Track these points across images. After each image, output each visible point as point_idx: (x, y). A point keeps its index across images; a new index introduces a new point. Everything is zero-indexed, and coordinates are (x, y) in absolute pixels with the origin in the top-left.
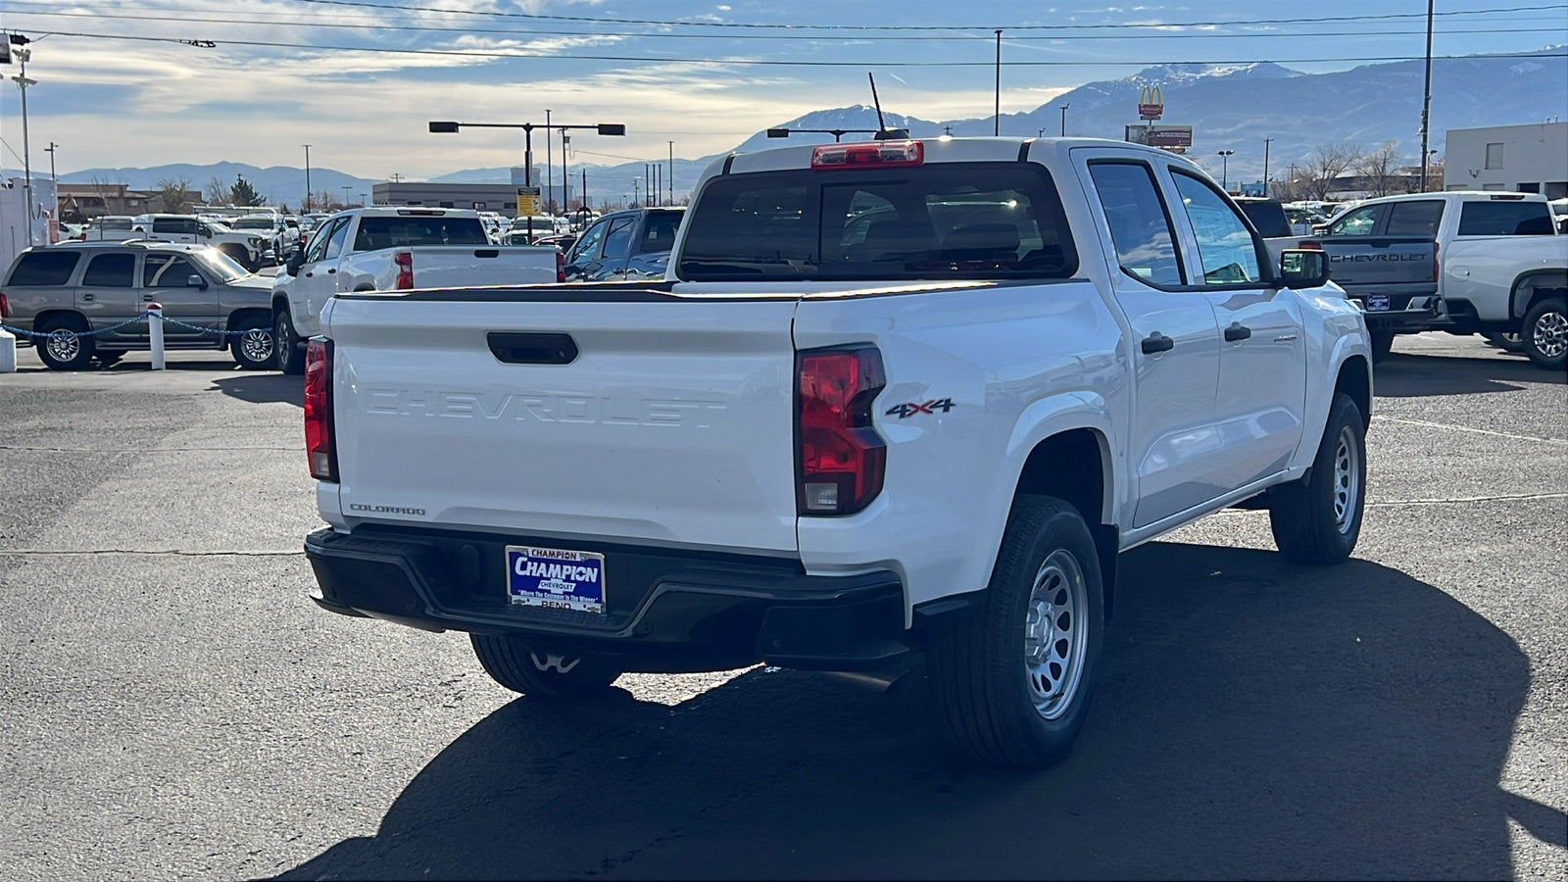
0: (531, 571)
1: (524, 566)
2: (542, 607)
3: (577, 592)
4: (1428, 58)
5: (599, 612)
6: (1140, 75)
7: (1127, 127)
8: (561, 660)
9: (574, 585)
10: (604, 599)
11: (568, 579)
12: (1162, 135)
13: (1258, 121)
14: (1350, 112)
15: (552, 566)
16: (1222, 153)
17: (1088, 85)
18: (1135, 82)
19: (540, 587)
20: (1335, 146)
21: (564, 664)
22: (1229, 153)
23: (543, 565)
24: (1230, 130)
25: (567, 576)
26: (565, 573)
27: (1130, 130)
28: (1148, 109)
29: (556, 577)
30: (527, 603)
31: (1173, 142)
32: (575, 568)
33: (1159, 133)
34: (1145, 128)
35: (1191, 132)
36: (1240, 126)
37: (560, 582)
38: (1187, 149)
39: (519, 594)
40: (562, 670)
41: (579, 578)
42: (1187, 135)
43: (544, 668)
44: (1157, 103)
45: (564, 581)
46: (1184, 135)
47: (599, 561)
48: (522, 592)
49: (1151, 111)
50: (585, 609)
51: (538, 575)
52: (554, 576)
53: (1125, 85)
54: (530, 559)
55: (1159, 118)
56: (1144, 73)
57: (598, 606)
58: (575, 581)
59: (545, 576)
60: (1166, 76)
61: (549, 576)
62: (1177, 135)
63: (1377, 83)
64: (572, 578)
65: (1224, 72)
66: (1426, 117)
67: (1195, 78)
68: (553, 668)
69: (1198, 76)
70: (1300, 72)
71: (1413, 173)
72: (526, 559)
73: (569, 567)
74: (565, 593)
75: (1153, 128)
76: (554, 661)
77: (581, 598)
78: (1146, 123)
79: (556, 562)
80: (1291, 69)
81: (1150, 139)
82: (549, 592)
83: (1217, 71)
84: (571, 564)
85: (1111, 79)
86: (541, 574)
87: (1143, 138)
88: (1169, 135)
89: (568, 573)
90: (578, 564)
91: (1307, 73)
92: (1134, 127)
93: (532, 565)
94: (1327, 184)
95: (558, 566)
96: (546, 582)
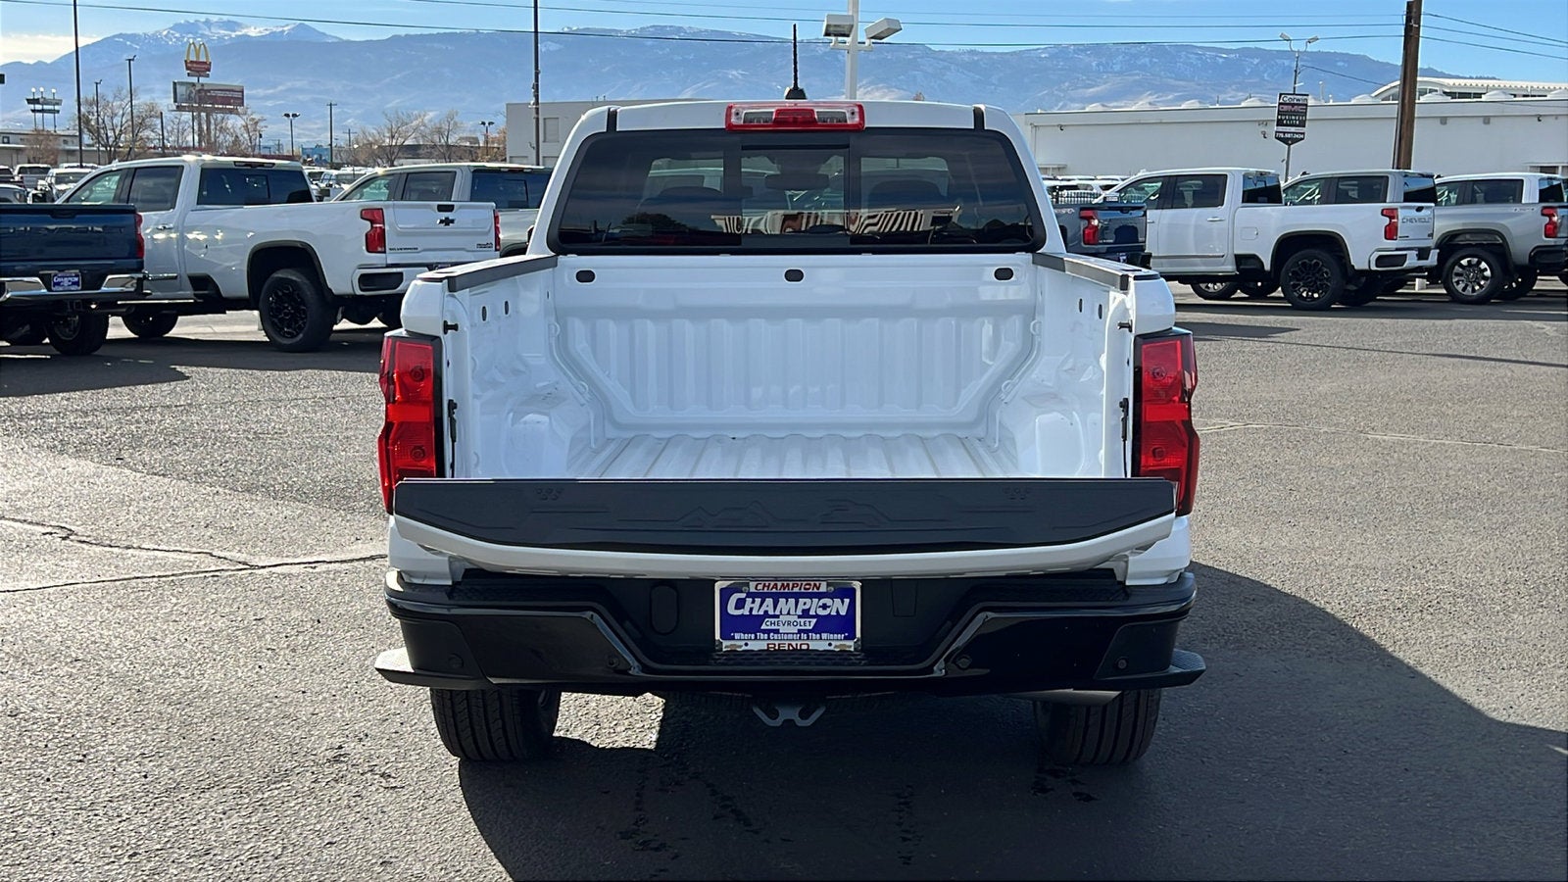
0: (751, 609)
1: (740, 604)
2: (768, 650)
3: (817, 629)
4: (536, 32)
5: (852, 649)
6: (171, 28)
7: (175, 84)
8: (798, 709)
9: (814, 620)
10: (858, 634)
11: (806, 614)
12: (213, 94)
13: (298, 84)
14: (388, 80)
15: (782, 601)
16: (287, 115)
17: (115, 36)
18: (166, 36)
19: (764, 627)
20: (400, 114)
21: (804, 715)
22: (294, 115)
23: (769, 601)
24: (271, 91)
25: (803, 611)
26: (801, 607)
27: (178, 87)
28: (195, 65)
29: (789, 613)
30: (744, 648)
31: (226, 101)
32: (815, 600)
33: (209, 91)
34: (194, 85)
35: (243, 92)
36: (281, 88)
37: (793, 618)
38: (240, 109)
39: (733, 638)
40: (800, 723)
41: (821, 612)
42: (239, 95)
43: (778, 722)
44: (205, 60)
45: (799, 617)
46: (236, 95)
47: (854, 590)
48: (737, 636)
49: (199, 68)
50: (831, 648)
51: (761, 613)
52: (785, 612)
53: (154, 40)
54: (749, 595)
55: (208, 76)
56: (177, 27)
57: (850, 645)
58: (816, 616)
59: (771, 612)
60: (200, 32)
61: (778, 613)
62: (229, 94)
63: (413, 53)
64: (812, 613)
65: (260, 32)
66: (537, 91)
67: (230, 35)
68: (789, 722)
69: (233, 35)
70: (336, 38)
71: (471, 143)
72: (743, 595)
73: (808, 600)
74: (800, 631)
75: (203, 85)
76: (789, 713)
77: (824, 636)
78: (194, 80)
79: (787, 596)
80: (327, 33)
81: (200, 98)
82: (777, 631)
83: (253, 32)
84: (811, 596)
85: (140, 32)
86: (766, 612)
87: (193, 95)
88: (220, 94)
89: (807, 607)
90: (820, 596)
91: (345, 38)
92: (182, 84)
93: (753, 602)
94: (396, 151)
95: (792, 601)
96: (773, 620)
